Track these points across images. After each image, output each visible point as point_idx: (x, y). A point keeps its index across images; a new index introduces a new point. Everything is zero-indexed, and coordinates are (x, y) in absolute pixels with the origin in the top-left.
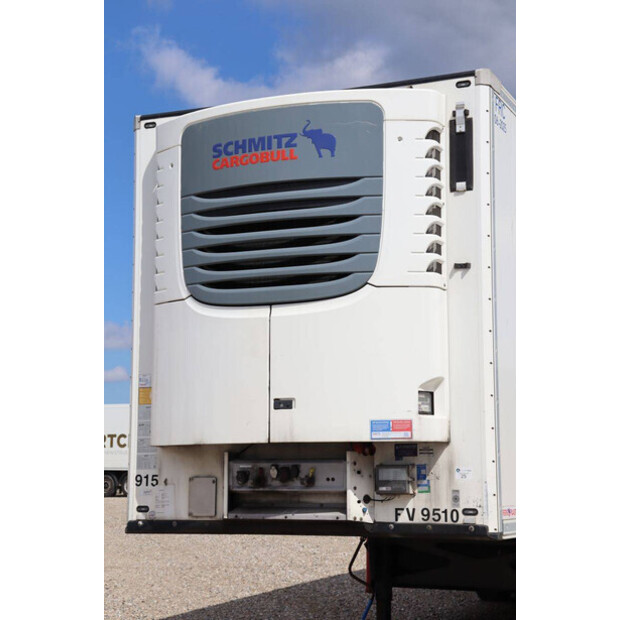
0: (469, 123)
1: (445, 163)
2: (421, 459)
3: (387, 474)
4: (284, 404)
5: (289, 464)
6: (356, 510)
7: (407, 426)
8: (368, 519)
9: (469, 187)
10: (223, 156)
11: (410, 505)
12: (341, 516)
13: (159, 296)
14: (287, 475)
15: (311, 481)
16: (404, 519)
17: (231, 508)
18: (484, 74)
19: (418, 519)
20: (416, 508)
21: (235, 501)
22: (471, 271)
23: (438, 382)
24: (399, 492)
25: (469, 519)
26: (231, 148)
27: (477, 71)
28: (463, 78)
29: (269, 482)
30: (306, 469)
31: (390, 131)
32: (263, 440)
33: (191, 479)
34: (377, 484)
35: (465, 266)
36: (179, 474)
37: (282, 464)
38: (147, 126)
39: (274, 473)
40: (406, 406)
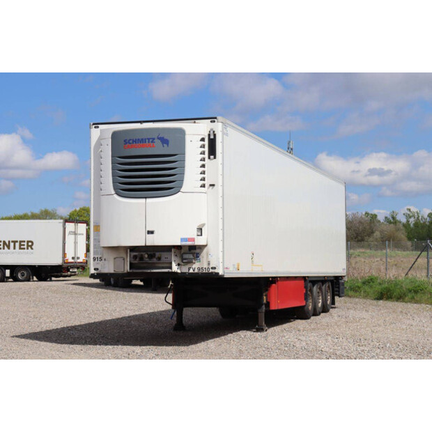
0: (215, 135)
1: (206, 149)
2: (197, 251)
3: (186, 256)
4: (151, 232)
5: (152, 253)
6: (175, 268)
7: (193, 240)
8: (179, 271)
9: (215, 158)
10: (128, 144)
11: (194, 266)
12: (170, 270)
13: (103, 192)
14: (151, 257)
15: (159, 259)
16: (191, 271)
17: (130, 269)
18: (219, 118)
19: (196, 271)
20: (195, 267)
21: (132, 266)
22: (215, 187)
23: (204, 225)
24: (190, 262)
25: (213, 271)
26: (131, 142)
27: (218, 117)
28: (213, 119)
29: (145, 259)
30: (158, 254)
31: (188, 138)
32: (143, 244)
33: (115, 259)
34: (182, 259)
35: (213, 185)
36: (110, 257)
37: (149, 253)
38: (95, 127)
39: (146, 256)
40: (192, 233)
